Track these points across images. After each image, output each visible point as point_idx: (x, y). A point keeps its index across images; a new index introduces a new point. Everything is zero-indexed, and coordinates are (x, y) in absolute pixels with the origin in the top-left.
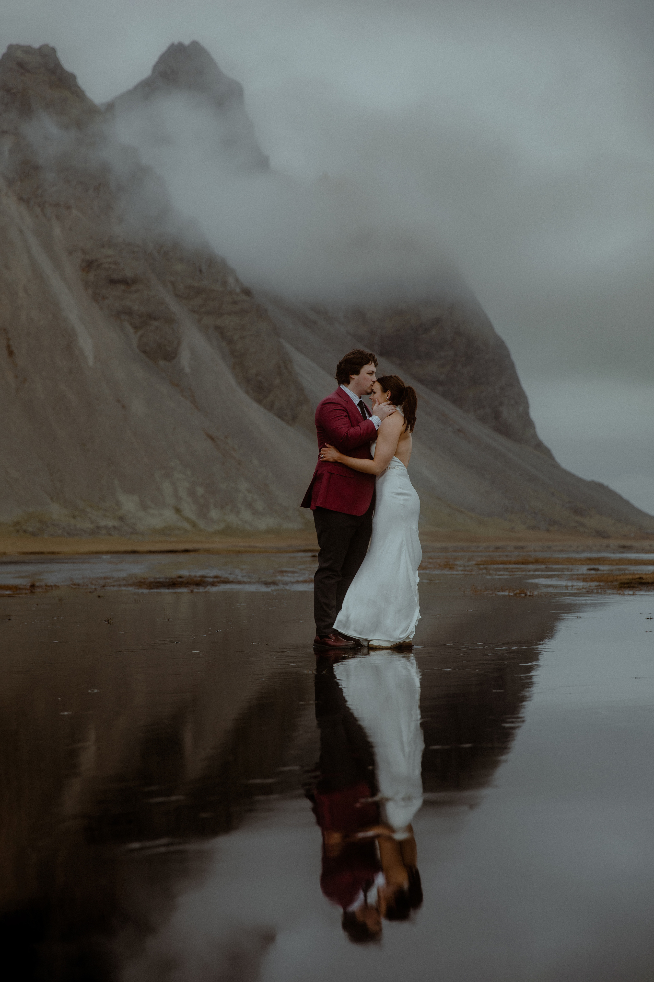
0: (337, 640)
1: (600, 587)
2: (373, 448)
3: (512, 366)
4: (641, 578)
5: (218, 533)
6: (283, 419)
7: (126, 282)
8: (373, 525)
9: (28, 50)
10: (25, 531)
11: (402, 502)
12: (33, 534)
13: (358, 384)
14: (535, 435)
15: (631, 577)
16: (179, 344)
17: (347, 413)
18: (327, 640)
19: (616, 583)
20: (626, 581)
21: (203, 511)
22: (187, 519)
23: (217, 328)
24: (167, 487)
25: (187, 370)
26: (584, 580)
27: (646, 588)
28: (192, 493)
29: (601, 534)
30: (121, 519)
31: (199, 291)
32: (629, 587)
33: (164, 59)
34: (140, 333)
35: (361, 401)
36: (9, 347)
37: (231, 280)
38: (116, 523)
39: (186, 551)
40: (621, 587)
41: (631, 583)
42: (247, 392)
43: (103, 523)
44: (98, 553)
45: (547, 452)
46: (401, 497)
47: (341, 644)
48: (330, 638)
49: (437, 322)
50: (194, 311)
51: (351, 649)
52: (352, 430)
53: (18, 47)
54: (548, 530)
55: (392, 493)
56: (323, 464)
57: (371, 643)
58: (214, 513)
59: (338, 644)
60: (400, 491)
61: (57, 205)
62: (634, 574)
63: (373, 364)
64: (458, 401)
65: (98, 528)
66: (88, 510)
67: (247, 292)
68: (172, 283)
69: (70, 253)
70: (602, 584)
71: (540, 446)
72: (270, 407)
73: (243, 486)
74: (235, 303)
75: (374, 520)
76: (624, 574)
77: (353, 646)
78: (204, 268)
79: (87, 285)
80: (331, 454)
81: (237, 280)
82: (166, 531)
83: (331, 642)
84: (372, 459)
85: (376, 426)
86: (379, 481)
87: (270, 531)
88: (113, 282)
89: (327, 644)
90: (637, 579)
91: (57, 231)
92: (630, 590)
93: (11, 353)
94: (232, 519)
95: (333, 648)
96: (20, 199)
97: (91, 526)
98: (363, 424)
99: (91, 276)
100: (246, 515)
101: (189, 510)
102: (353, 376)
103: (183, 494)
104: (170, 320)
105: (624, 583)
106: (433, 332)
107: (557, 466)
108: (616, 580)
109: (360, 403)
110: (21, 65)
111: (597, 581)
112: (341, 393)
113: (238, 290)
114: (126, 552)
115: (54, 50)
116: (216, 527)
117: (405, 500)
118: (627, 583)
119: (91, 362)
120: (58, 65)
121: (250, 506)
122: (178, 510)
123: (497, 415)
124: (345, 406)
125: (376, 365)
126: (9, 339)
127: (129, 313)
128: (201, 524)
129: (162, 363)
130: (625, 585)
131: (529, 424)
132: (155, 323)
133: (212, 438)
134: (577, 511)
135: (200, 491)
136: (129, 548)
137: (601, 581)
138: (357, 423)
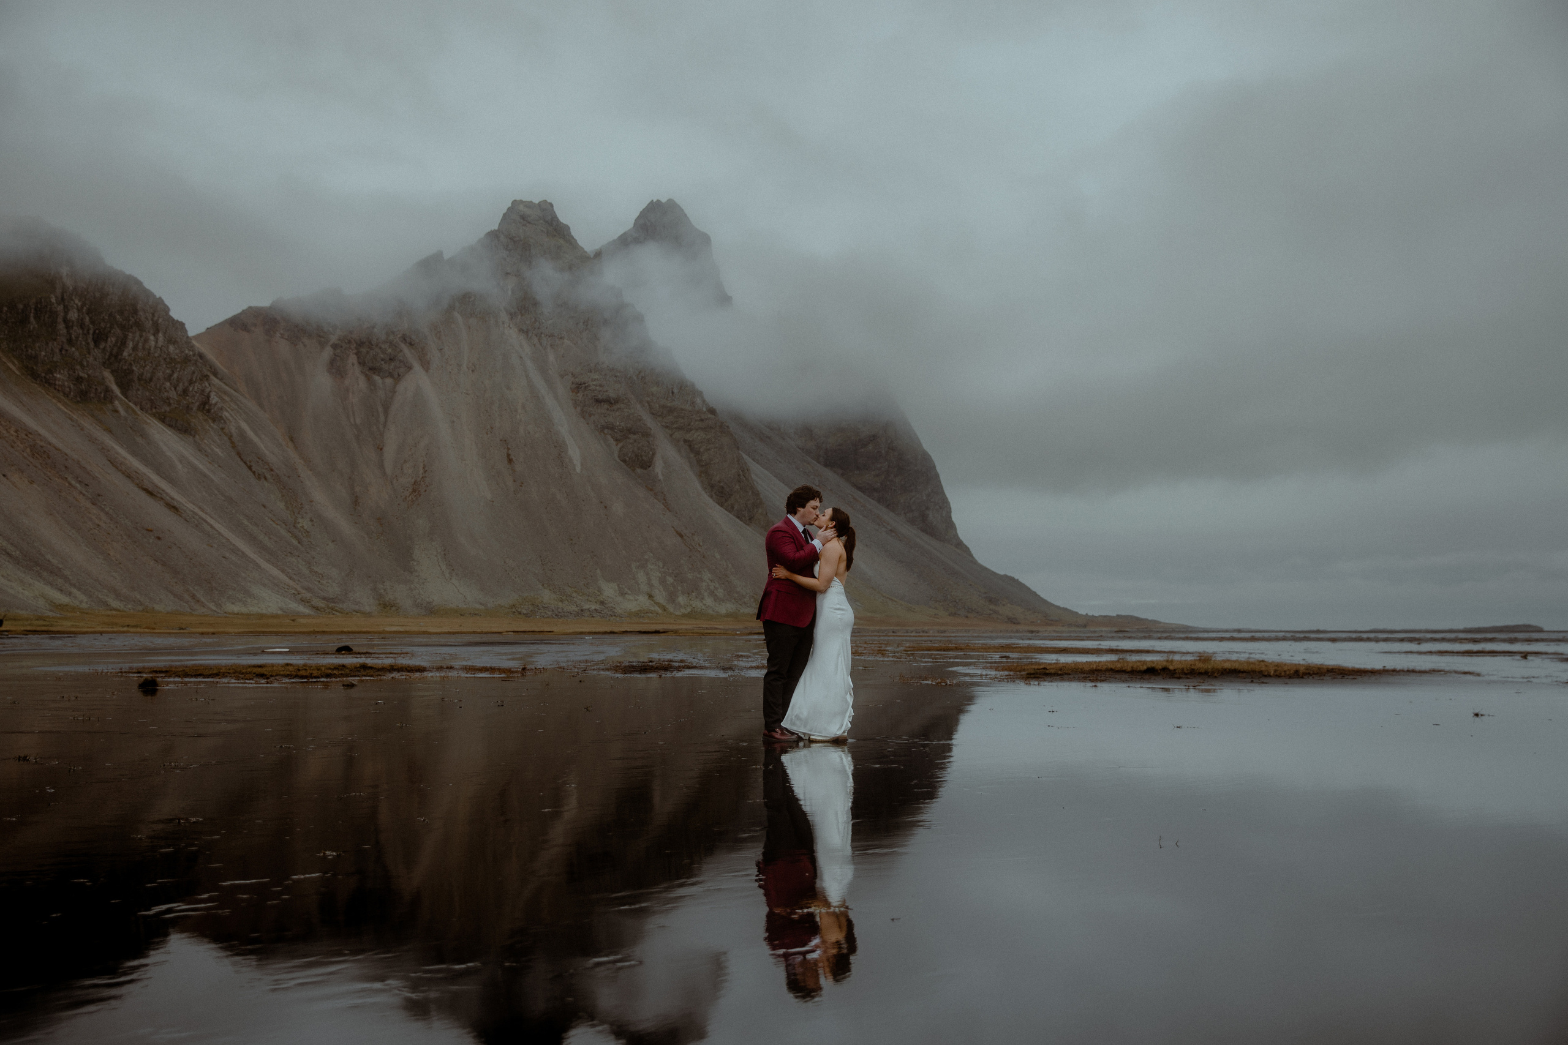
0: (782, 734)
1: (1009, 677)
2: (816, 568)
3: (937, 476)
4: (1045, 668)
5: (684, 616)
6: (741, 520)
7: (610, 402)
8: (814, 635)
9: (529, 205)
10: (520, 613)
11: (839, 616)
12: (526, 615)
13: (803, 516)
14: (956, 535)
15: (1036, 667)
16: (654, 454)
17: (794, 539)
18: (774, 734)
19: (1023, 673)
20: (1032, 672)
21: (672, 598)
22: (658, 604)
23: (685, 441)
24: (641, 577)
25: (661, 477)
26: (997, 669)
27: (1049, 679)
28: (663, 581)
29: (1012, 621)
30: (602, 603)
31: (671, 410)
32: (1035, 678)
33: (644, 214)
34: (620, 445)
35: (805, 529)
36: (508, 455)
37: (698, 401)
38: (598, 607)
39: (657, 632)
40: (1028, 678)
41: (1037, 673)
42: (711, 497)
43: (586, 606)
44: (582, 633)
45: (967, 550)
46: (838, 612)
47: (786, 738)
48: (776, 732)
49: (874, 438)
50: (667, 427)
51: (794, 741)
52: (798, 555)
53: (521, 202)
54: (967, 617)
55: (831, 608)
56: (772, 581)
57: (812, 737)
58: (681, 599)
59: (783, 738)
60: (838, 606)
61: (552, 336)
62: (1039, 664)
63: (818, 499)
64: (891, 506)
65: (582, 610)
66: (574, 595)
67: (712, 411)
68: (648, 402)
69: (562, 376)
70: (1012, 673)
71: (960, 544)
72: (730, 509)
73: (707, 576)
74: (702, 420)
75: (815, 631)
76: (1031, 664)
77: (796, 740)
78: (676, 391)
79: (576, 404)
80: (781, 572)
81: (704, 401)
82: (640, 614)
83: (778, 735)
84: (814, 577)
85: (817, 549)
86: (819, 598)
87: (728, 615)
88: (598, 401)
89: (774, 737)
90: (1042, 669)
91: (551, 358)
92: (1036, 680)
93: (510, 461)
94: (697, 604)
95: (779, 741)
96: (521, 330)
97: (576, 609)
98: (807, 549)
99: (580, 395)
100: (709, 601)
101: (661, 596)
102: (799, 509)
103: (655, 582)
104: (646, 434)
105: (1031, 674)
106: (870, 447)
107: (974, 562)
108: (1024, 670)
109: (805, 531)
110: (523, 217)
111: (1008, 671)
112: (788, 522)
113: (704, 409)
114: (605, 633)
115: (551, 205)
116: (683, 611)
117: (842, 614)
118: (1033, 674)
119: (578, 469)
120: (554, 218)
121: (712, 594)
122: (650, 597)
123: (924, 517)
124: (791, 533)
125: (820, 502)
126: (509, 449)
127: (611, 428)
128: (671, 608)
129: (639, 471)
130: (1032, 676)
131: (951, 525)
132: (632, 436)
133: (681, 536)
134: (991, 601)
135: (670, 580)
136: (608, 629)
137: (1011, 671)
138: (801, 548)
